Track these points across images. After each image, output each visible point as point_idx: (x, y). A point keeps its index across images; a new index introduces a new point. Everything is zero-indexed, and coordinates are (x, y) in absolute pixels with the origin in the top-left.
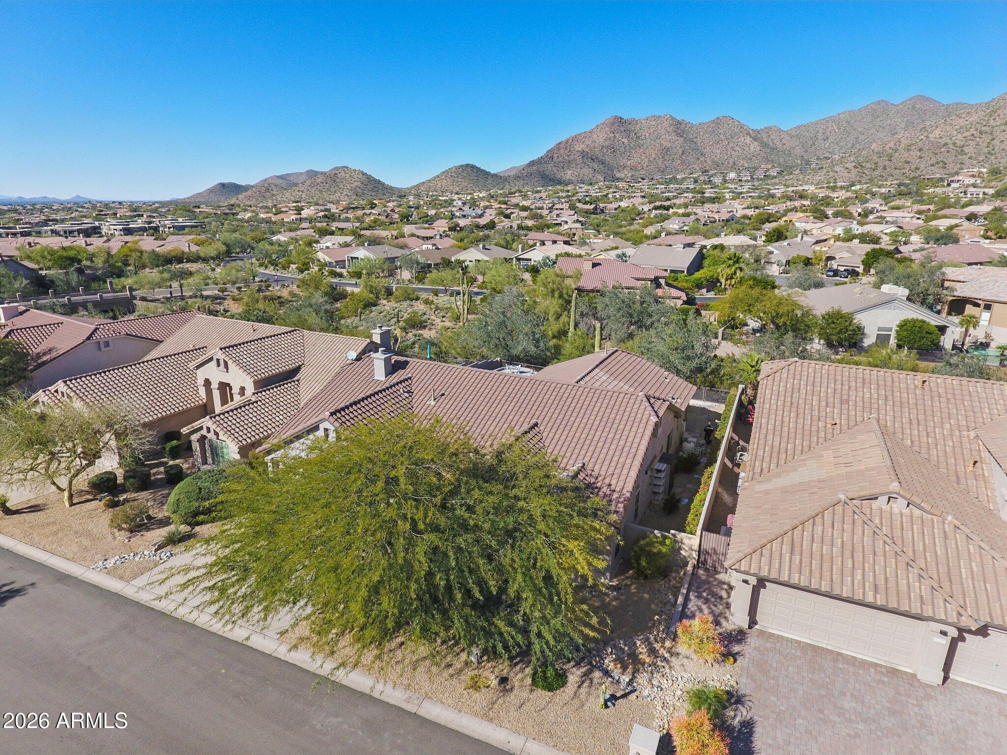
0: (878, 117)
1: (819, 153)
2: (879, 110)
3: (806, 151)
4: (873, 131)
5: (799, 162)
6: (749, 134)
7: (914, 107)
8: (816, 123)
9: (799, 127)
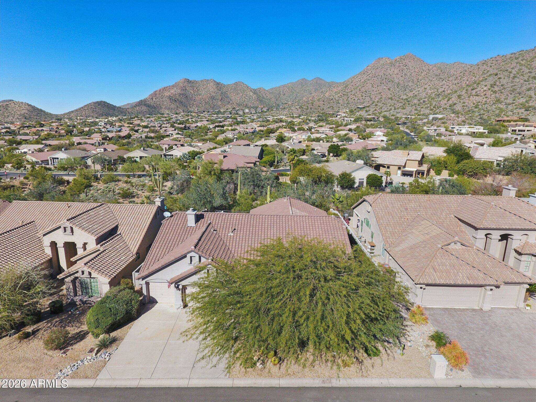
0: (304, 86)
1: (282, 101)
2: (303, 82)
3: (277, 100)
4: (302, 92)
5: (275, 105)
6: (251, 91)
7: (317, 82)
8: (279, 87)
9: (272, 89)
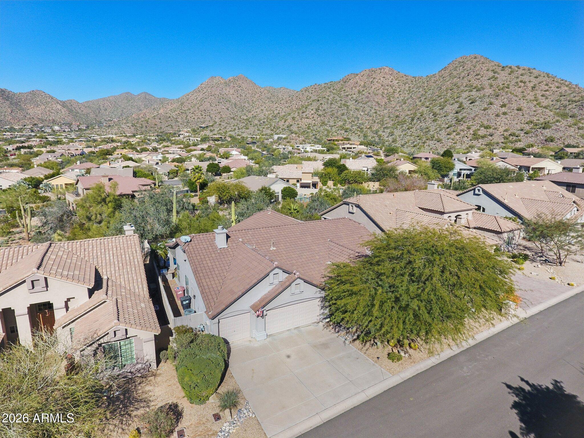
0: (130, 101)
1: (105, 118)
2: (128, 97)
3: (97, 116)
4: (129, 108)
5: (94, 121)
6: (58, 103)
7: (146, 98)
8: (98, 100)
9: (88, 102)
